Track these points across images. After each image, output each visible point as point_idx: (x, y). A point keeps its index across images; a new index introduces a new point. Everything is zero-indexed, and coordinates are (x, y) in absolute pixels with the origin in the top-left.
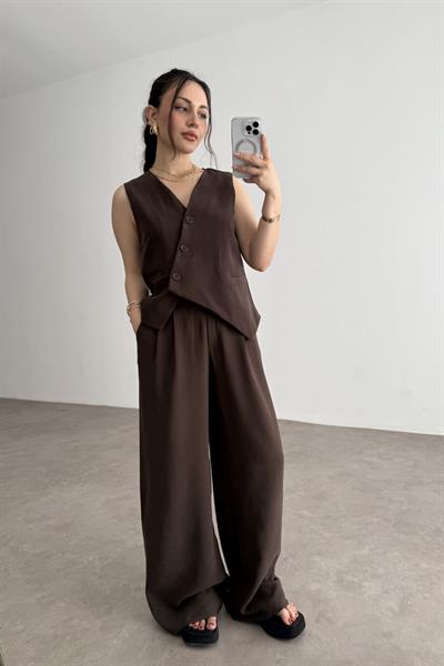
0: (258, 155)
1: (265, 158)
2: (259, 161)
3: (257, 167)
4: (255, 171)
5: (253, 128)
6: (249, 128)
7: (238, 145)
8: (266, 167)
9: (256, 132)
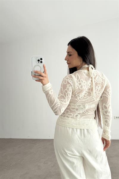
3: (42, 76)
4: (41, 78)
5: (40, 61)
8: (46, 77)
9: (41, 62)
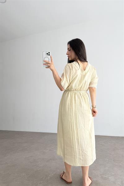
0: (50, 61)
1: (52, 62)
2: (50, 62)
6: (47, 54)
7: (44, 58)
